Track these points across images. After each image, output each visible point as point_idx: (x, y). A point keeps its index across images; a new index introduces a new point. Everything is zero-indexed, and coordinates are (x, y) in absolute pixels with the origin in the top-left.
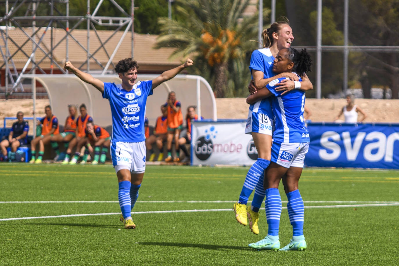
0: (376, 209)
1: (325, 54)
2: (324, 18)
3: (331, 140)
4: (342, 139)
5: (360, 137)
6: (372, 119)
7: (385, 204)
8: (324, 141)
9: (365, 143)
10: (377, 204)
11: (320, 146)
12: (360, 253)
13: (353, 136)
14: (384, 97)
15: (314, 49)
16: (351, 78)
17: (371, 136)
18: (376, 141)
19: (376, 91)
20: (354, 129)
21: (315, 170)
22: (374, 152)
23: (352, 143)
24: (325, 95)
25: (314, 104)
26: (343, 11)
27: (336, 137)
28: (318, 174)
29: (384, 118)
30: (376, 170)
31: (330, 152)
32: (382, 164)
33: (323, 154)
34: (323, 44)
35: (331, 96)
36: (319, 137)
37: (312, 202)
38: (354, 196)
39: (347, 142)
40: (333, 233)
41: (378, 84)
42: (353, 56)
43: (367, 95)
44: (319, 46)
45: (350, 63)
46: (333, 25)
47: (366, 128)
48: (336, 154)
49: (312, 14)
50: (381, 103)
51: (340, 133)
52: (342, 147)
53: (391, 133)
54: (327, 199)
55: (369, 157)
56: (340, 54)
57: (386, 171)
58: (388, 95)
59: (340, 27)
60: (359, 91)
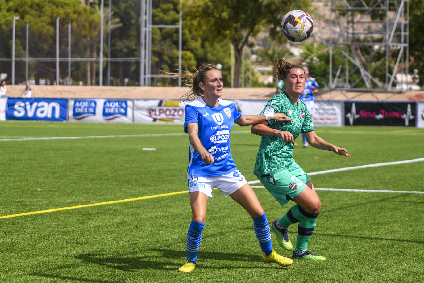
0: (44, 141)
1: (16, 62)
2: (16, 44)
3: (20, 106)
4: (25, 106)
5: (35, 105)
6: (41, 95)
7: (48, 138)
8: (16, 107)
9: (37, 108)
10: (45, 138)
11: (14, 109)
12: (37, 162)
13: (31, 104)
14: (46, 84)
15: (10, 60)
16: (29, 76)
17: (41, 104)
18: (43, 106)
19: (42, 81)
20: (31, 101)
21: (12, 122)
22: (42, 112)
23: (31, 108)
24: (16, 83)
25: (11, 88)
26: (25, 40)
27: (23, 104)
28: (13, 123)
29: (47, 95)
30: (43, 122)
31: (19, 112)
32: (46, 119)
33: (16, 114)
34: (16, 57)
35: (19, 83)
36: (14, 105)
37: (11, 137)
38: (32, 134)
39: (28, 107)
40: (23, 153)
41: (43, 77)
42: (31, 63)
43: (37, 83)
44: (14, 58)
45: (29, 67)
46: (20, 47)
47: (38, 100)
48: (22, 114)
49: (10, 42)
50: (45, 87)
51: (24, 102)
52: (26, 110)
53: (51, 102)
54: (19, 136)
55: (39, 115)
56: (24, 63)
57: (48, 122)
58: (48, 83)
59: (24, 49)
60: (33, 81)
